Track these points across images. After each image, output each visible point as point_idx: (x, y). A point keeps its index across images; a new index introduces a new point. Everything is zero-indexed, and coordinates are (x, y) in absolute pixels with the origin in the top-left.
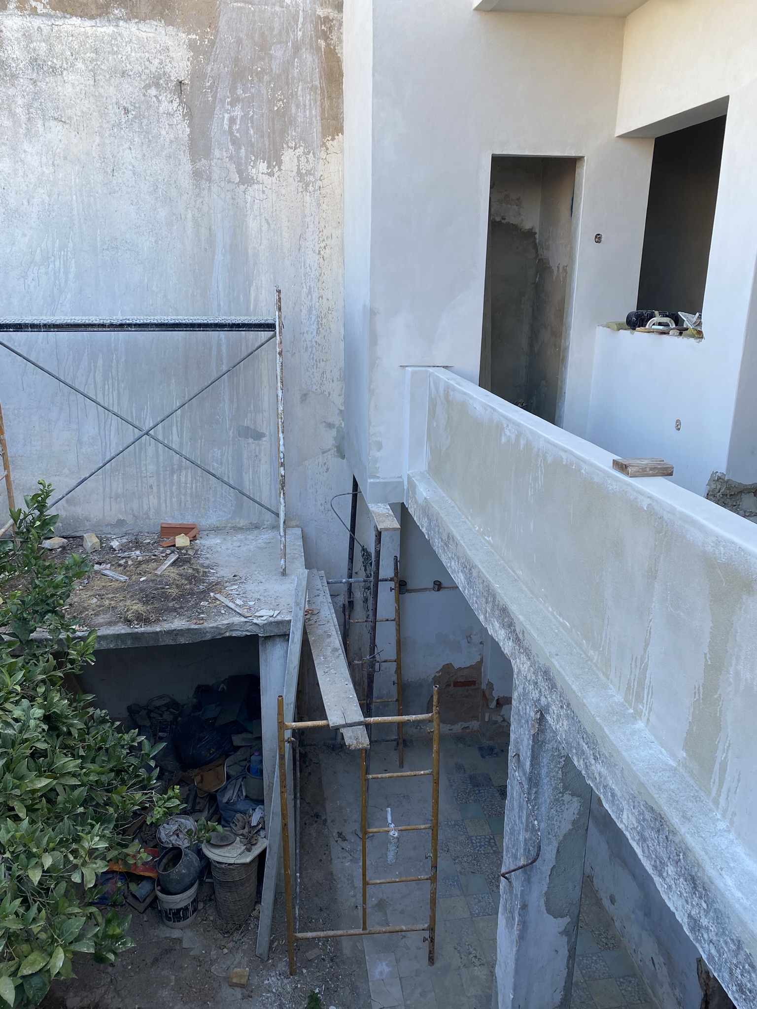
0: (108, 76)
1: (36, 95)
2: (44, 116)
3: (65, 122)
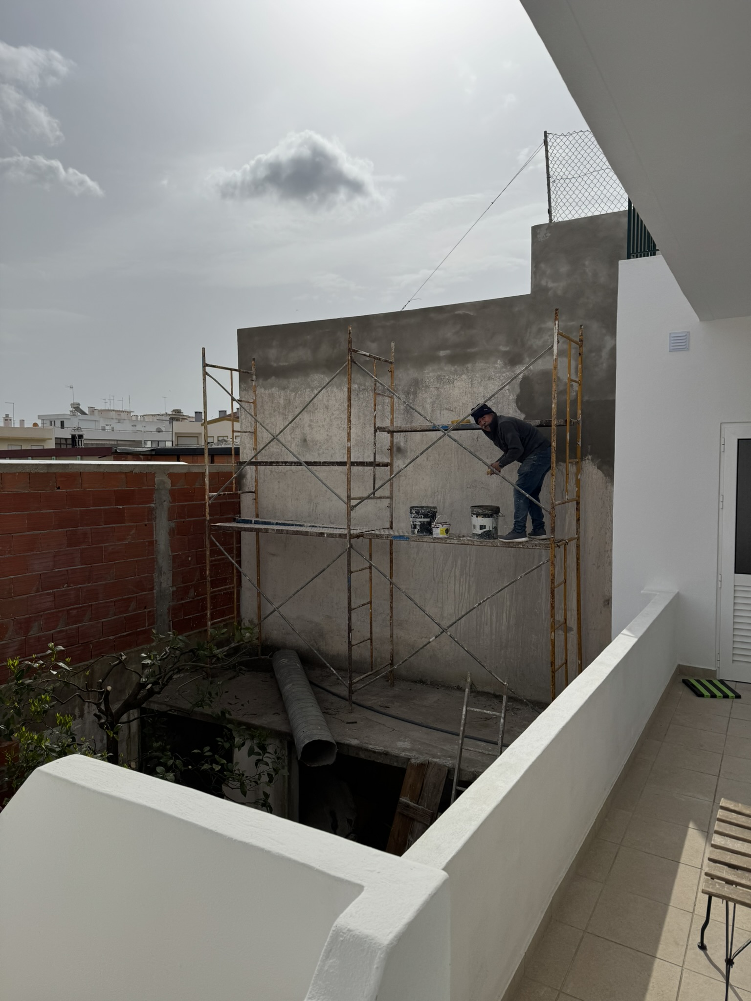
0: (480, 381)
1: (438, 396)
2: (441, 407)
3: (452, 411)
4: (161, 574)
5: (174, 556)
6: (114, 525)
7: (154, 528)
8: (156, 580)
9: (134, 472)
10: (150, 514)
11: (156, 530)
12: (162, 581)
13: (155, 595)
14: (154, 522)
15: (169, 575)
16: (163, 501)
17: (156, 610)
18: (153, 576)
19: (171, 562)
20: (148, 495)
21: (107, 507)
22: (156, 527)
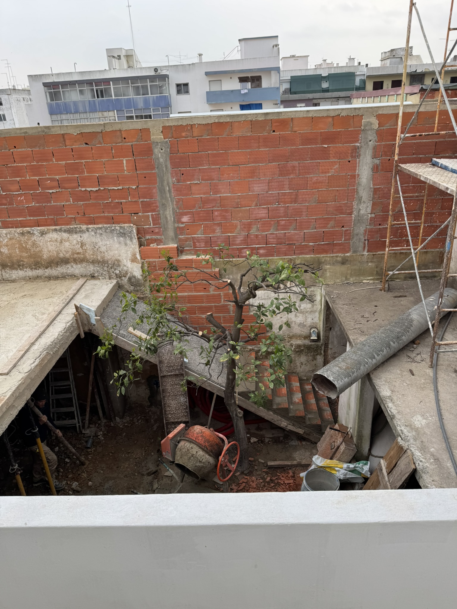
4: (361, 202)
5: (375, 189)
6: (319, 161)
7: (358, 165)
8: (355, 207)
9: (341, 115)
10: (355, 153)
11: (358, 166)
12: (361, 208)
13: (353, 218)
14: (358, 159)
15: (370, 205)
16: (368, 140)
17: (353, 230)
18: (352, 203)
19: (372, 193)
20: (354, 136)
21: (313, 146)
22: (359, 163)
